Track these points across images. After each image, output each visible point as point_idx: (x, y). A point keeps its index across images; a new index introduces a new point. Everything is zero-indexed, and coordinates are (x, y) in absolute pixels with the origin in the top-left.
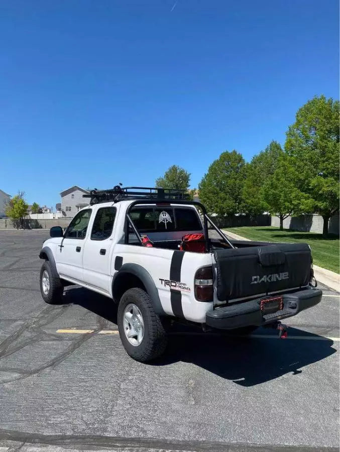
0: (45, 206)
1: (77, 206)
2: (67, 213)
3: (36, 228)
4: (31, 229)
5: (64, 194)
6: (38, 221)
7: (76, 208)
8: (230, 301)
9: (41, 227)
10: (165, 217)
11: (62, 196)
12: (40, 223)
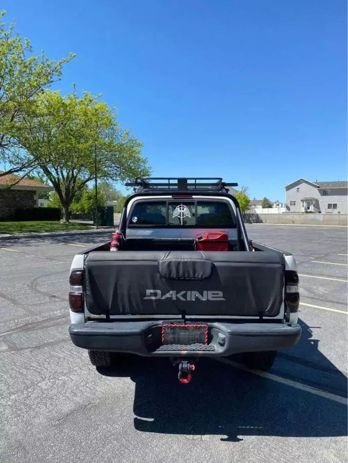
0: (278, 201)
1: (302, 200)
2: (291, 207)
3: (257, 222)
4: (251, 223)
5: (288, 188)
6: (259, 215)
7: (302, 203)
8: (112, 317)
9: (261, 222)
10: (182, 211)
11: (287, 190)
12: (261, 217)
